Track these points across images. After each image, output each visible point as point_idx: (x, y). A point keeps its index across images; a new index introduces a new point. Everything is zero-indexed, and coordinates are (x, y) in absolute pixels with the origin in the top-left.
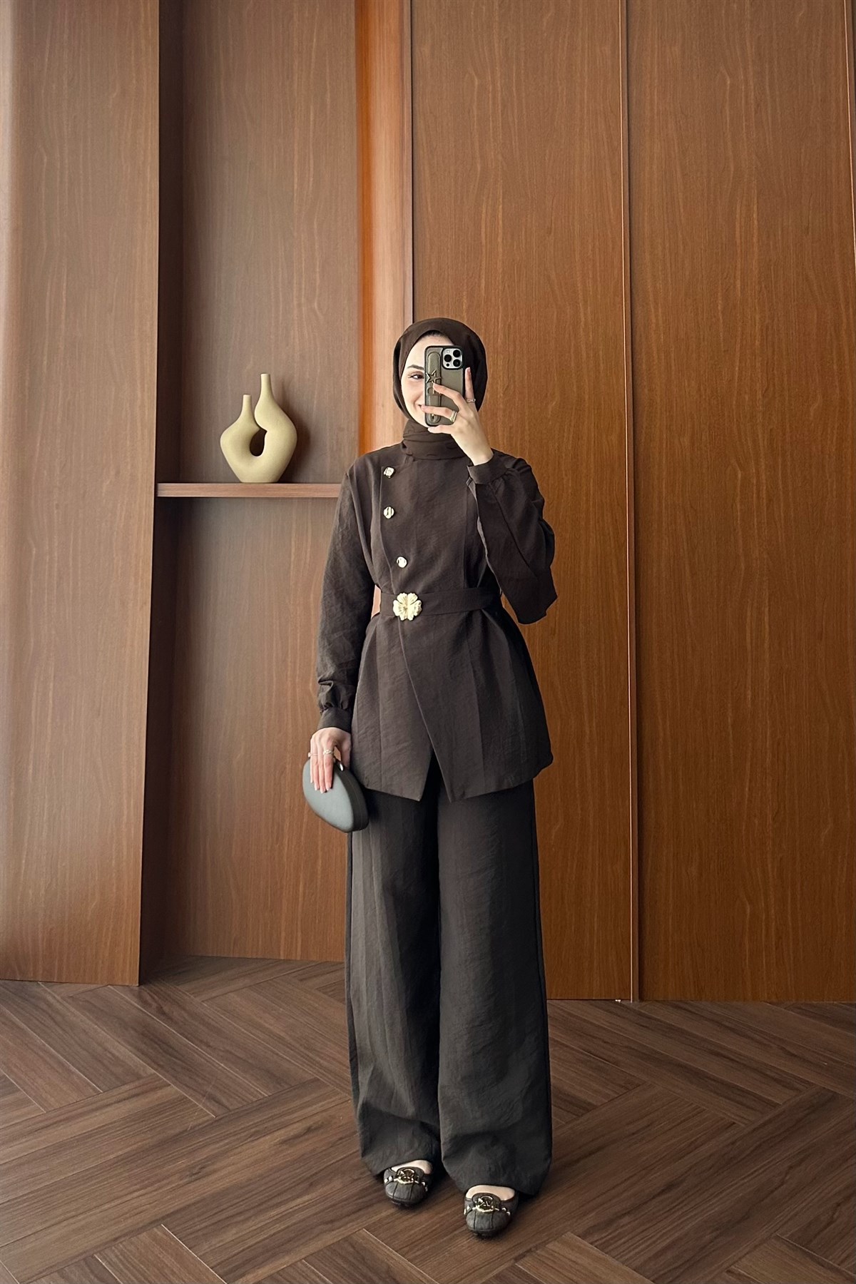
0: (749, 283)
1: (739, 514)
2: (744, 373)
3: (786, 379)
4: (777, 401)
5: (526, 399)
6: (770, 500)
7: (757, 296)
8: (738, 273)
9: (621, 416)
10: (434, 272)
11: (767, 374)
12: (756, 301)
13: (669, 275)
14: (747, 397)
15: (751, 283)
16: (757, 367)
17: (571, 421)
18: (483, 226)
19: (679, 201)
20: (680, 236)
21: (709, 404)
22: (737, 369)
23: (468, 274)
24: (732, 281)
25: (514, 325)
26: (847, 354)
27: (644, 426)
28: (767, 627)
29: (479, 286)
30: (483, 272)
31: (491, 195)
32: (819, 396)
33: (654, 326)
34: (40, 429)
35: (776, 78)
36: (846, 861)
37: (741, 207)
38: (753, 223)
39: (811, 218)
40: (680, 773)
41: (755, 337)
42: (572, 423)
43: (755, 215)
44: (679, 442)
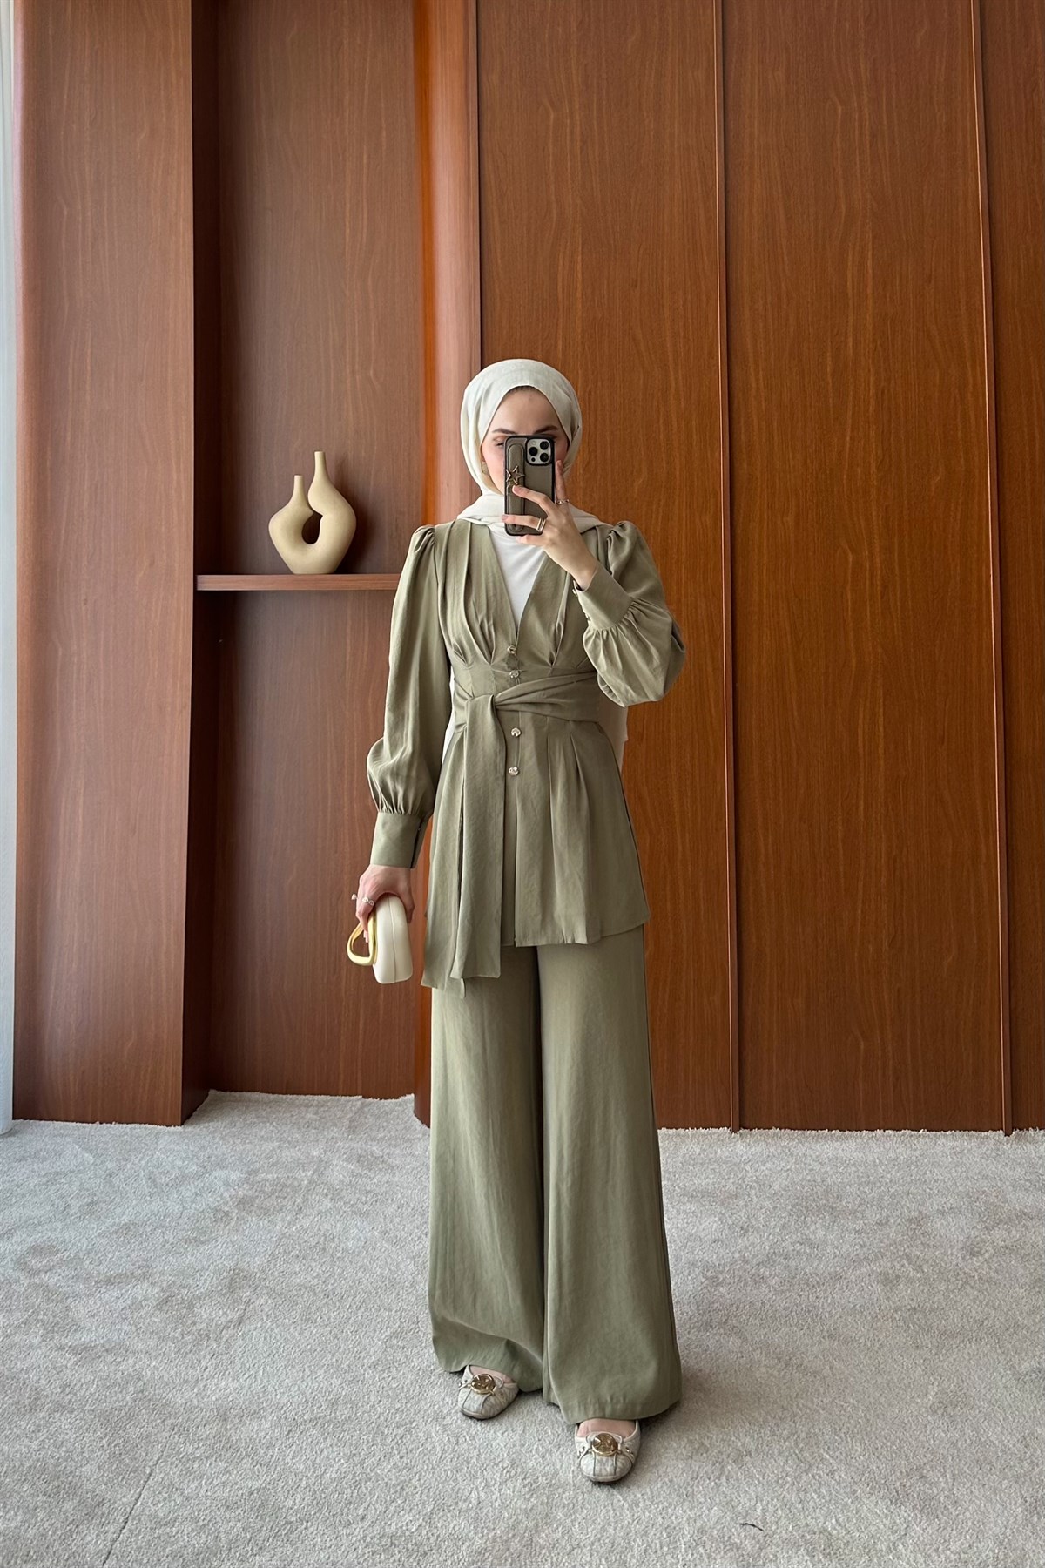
0: (862, 339)
1: (850, 603)
2: (855, 444)
3: (903, 450)
4: (893, 474)
5: (610, 476)
6: (885, 587)
7: (871, 355)
8: (850, 329)
9: (716, 495)
10: (505, 332)
11: (882, 443)
12: (870, 361)
13: (771, 333)
14: (859, 472)
15: (865, 341)
16: (871, 436)
17: (660, 500)
18: (560, 280)
19: (782, 248)
20: (784, 288)
21: (817, 478)
22: (848, 438)
23: (543, 335)
24: (843, 339)
25: (595, 392)
26: (973, 422)
27: (743, 505)
28: (881, 729)
29: (556, 347)
30: (560, 332)
31: (568, 245)
32: (941, 468)
33: (753, 392)
34: (65, 515)
35: (894, 104)
36: (972, 993)
37: (854, 253)
38: (867, 272)
39: (933, 265)
40: (784, 894)
41: (869, 402)
42: (662, 503)
43: (870, 263)
44: (783, 522)
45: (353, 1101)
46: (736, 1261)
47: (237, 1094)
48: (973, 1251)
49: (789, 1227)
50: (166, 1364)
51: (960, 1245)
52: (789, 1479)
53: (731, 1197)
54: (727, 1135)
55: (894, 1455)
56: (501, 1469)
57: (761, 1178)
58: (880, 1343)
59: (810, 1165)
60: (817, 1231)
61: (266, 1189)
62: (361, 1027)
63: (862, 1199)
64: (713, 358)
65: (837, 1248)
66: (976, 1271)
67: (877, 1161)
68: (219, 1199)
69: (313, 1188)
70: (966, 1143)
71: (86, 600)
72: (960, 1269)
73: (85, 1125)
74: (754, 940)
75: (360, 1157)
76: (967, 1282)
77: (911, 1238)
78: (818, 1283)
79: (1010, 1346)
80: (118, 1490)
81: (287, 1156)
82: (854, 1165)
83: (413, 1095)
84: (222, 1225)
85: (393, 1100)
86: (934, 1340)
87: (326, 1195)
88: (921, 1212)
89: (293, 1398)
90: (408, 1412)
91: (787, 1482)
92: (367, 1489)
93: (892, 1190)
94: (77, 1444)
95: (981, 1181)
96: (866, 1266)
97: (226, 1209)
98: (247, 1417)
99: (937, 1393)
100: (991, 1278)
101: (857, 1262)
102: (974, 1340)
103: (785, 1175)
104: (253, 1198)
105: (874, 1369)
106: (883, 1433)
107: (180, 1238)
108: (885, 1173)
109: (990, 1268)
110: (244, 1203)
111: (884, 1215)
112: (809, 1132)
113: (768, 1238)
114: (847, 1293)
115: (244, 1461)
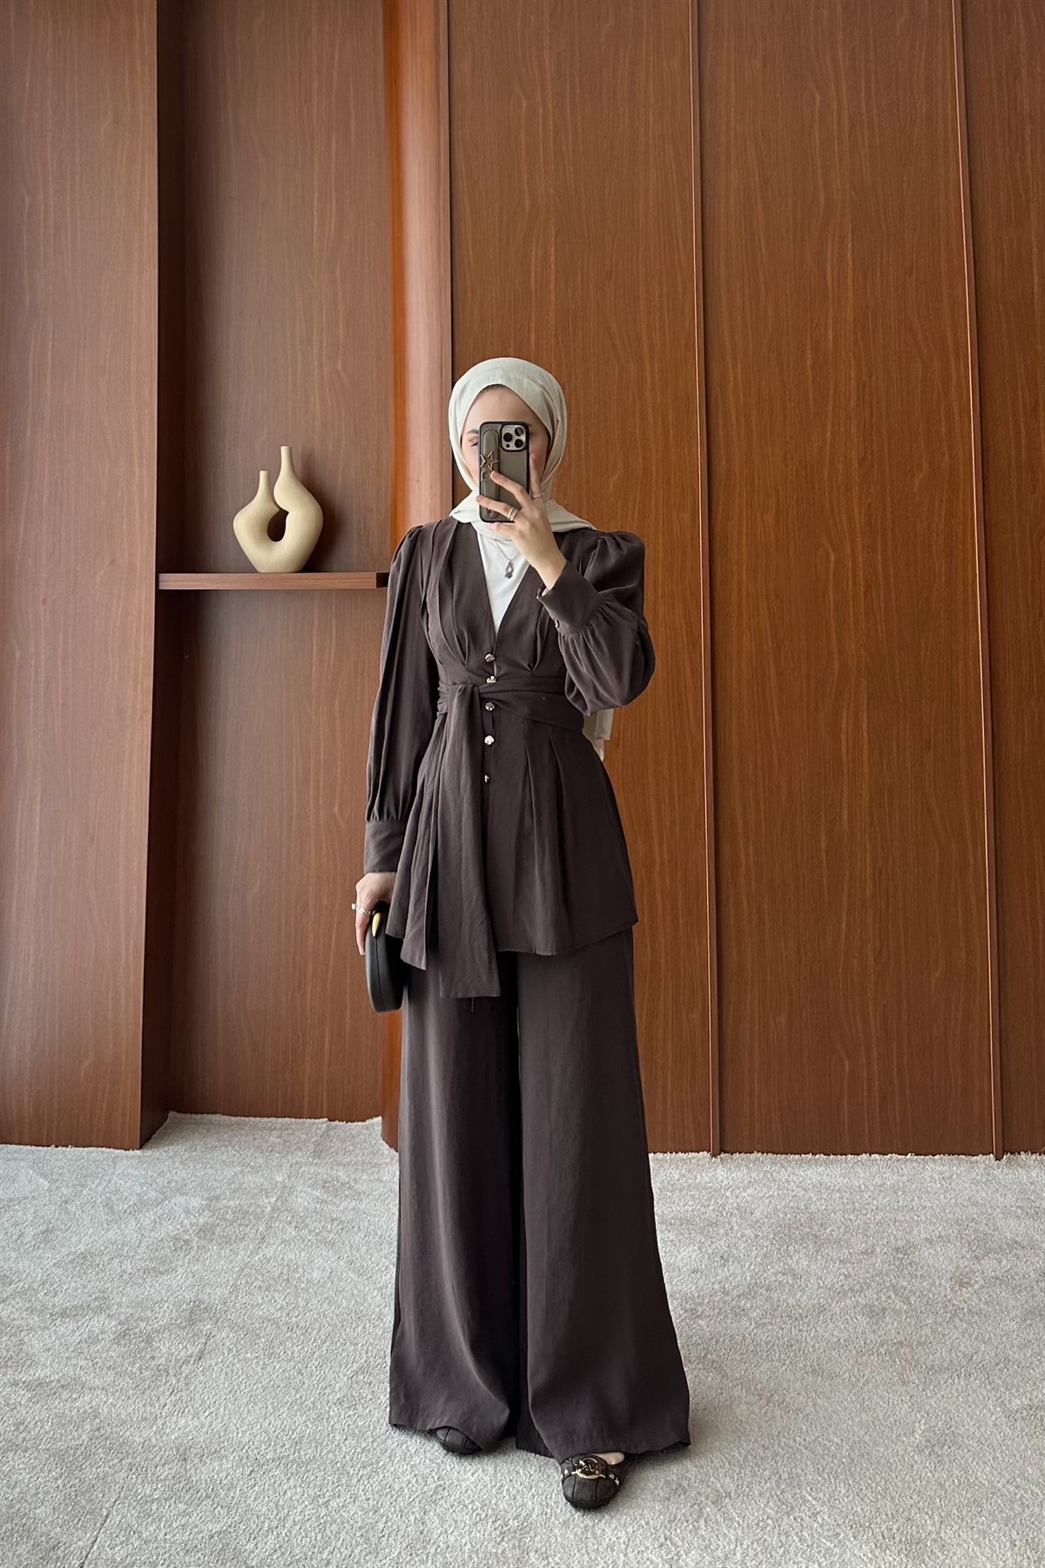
0: (843, 334)
1: (832, 603)
2: (836, 439)
3: (886, 446)
4: (876, 471)
5: (583, 471)
6: (868, 587)
7: (852, 348)
8: (830, 322)
9: (693, 492)
10: (476, 325)
11: (864, 439)
12: (851, 354)
13: (749, 326)
14: (841, 468)
15: (845, 334)
16: (852, 431)
17: (635, 497)
18: (533, 272)
19: (760, 240)
20: (762, 279)
21: (797, 474)
22: (829, 434)
23: (515, 328)
24: (822, 332)
26: (957, 417)
27: (721, 503)
28: (865, 734)
29: (529, 340)
30: (533, 324)
31: (542, 235)
32: (924, 465)
33: (731, 385)
34: (24, 512)
35: (873, 94)
36: (960, 1009)
37: (833, 246)
38: (848, 264)
39: (914, 256)
40: (766, 907)
41: (850, 396)
42: (638, 500)
43: (849, 254)
44: (763, 521)
45: (317, 1124)
46: (716, 1292)
47: (199, 1116)
48: (962, 1282)
49: (772, 1256)
50: (123, 1400)
51: (949, 1276)
52: (770, 1522)
53: (711, 1224)
54: (707, 1160)
55: (879, 1497)
56: (471, 1512)
57: (742, 1204)
58: (866, 1377)
59: (793, 1191)
60: (800, 1261)
61: (228, 1216)
62: (327, 1046)
63: (846, 1228)
64: (690, 351)
65: (821, 1278)
66: (965, 1302)
67: (863, 1187)
68: (179, 1227)
69: (276, 1215)
70: (955, 1168)
71: (44, 601)
72: (949, 1301)
73: (40, 1148)
74: (735, 955)
75: (326, 1183)
76: (955, 1315)
77: (898, 1268)
78: (801, 1315)
79: (1000, 1382)
80: (74, 1533)
81: (249, 1182)
82: (839, 1191)
83: (380, 1118)
84: (182, 1254)
85: (360, 1123)
86: (921, 1375)
87: (290, 1223)
88: (908, 1241)
89: (255, 1436)
90: (375, 1452)
91: (768, 1525)
92: (332, 1532)
93: (878, 1218)
94: (30, 1486)
95: (970, 1208)
96: (851, 1298)
97: (187, 1237)
98: (207, 1457)
99: (924, 1432)
100: (980, 1310)
101: (843, 1294)
102: (963, 1375)
103: (767, 1201)
104: (214, 1226)
105: (859, 1406)
106: (867, 1473)
107: (138, 1268)
108: (871, 1200)
109: (980, 1300)
110: (205, 1232)
111: (870, 1243)
112: (792, 1156)
113: (749, 1269)
114: (831, 1326)
115: (204, 1503)
